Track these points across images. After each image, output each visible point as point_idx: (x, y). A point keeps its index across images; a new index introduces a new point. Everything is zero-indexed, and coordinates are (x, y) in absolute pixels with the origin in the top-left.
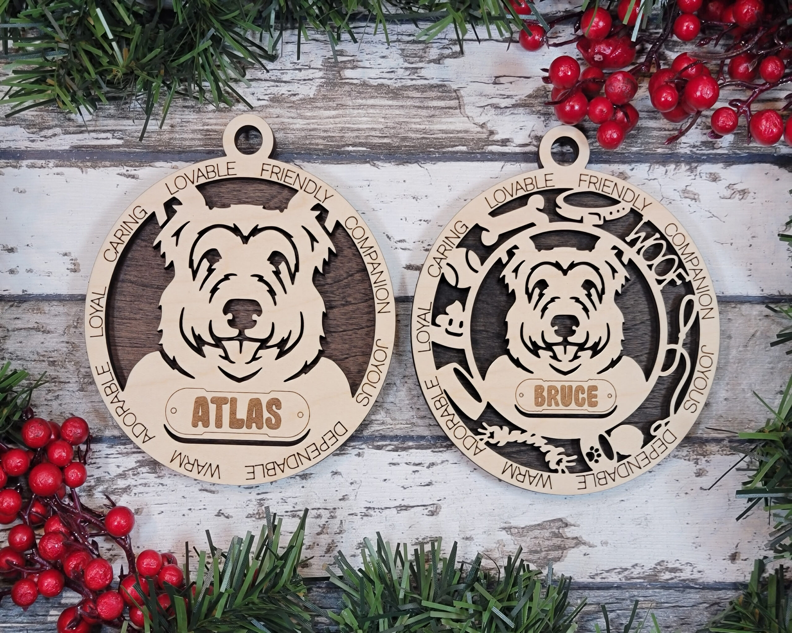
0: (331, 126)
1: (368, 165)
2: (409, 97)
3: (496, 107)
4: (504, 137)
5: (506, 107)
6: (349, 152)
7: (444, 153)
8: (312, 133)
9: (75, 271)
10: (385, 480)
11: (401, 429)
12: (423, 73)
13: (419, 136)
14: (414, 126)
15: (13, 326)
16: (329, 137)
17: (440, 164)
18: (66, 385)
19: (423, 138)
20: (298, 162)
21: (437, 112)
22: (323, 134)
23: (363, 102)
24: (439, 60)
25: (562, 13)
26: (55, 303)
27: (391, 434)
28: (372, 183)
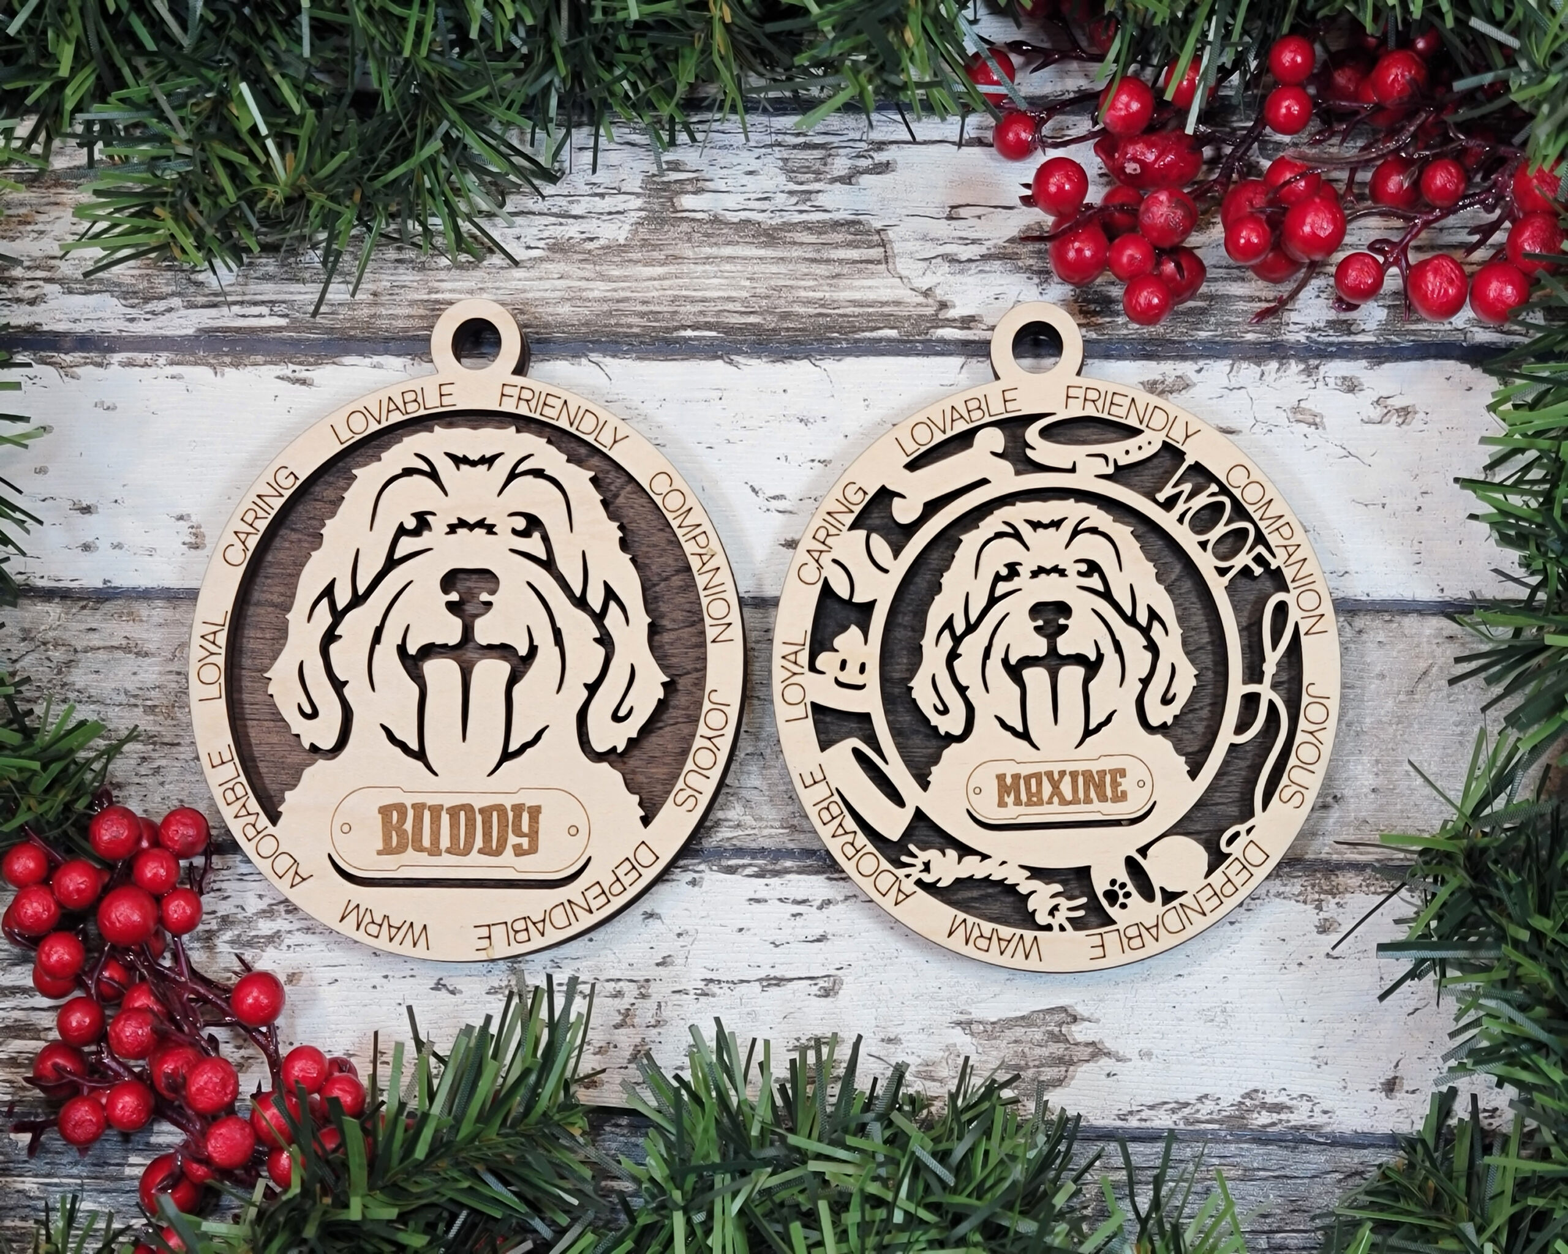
0: (655, 294)
1: (719, 362)
2: (795, 243)
3: (952, 260)
4: (966, 312)
5: (970, 261)
6: (687, 340)
7: (857, 341)
8: (621, 306)
9: (195, 547)
10: (741, 930)
11: (771, 836)
12: (821, 200)
13: (811, 311)
14: (803, 293)
15: (85, 643)
16: (651, 312)
17: (850, 362)
18: (174, 750)
19: (820, 315)
20: (595, 357)
21: (845, 270)
22: (640, 308)
23: (714, 251)
24: (850, 178)
25: (1072, 95)
26: (159, 603)
27: (754, 845)
28: (725, 394)
